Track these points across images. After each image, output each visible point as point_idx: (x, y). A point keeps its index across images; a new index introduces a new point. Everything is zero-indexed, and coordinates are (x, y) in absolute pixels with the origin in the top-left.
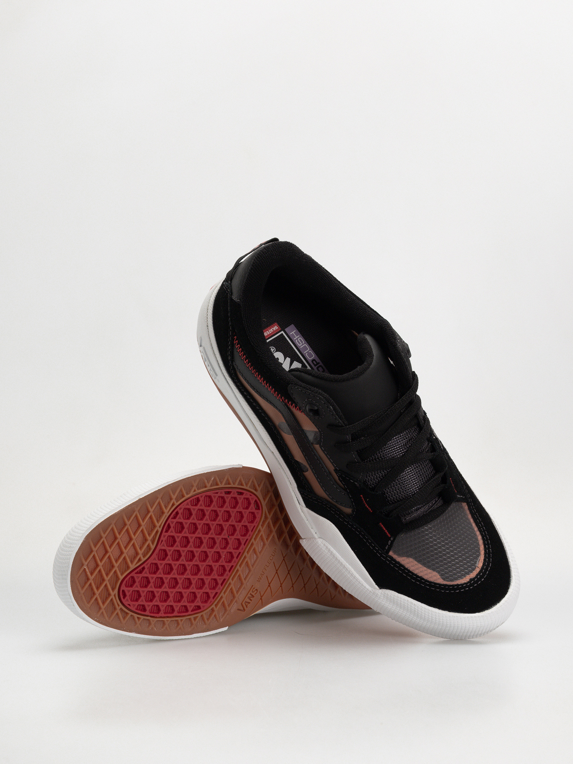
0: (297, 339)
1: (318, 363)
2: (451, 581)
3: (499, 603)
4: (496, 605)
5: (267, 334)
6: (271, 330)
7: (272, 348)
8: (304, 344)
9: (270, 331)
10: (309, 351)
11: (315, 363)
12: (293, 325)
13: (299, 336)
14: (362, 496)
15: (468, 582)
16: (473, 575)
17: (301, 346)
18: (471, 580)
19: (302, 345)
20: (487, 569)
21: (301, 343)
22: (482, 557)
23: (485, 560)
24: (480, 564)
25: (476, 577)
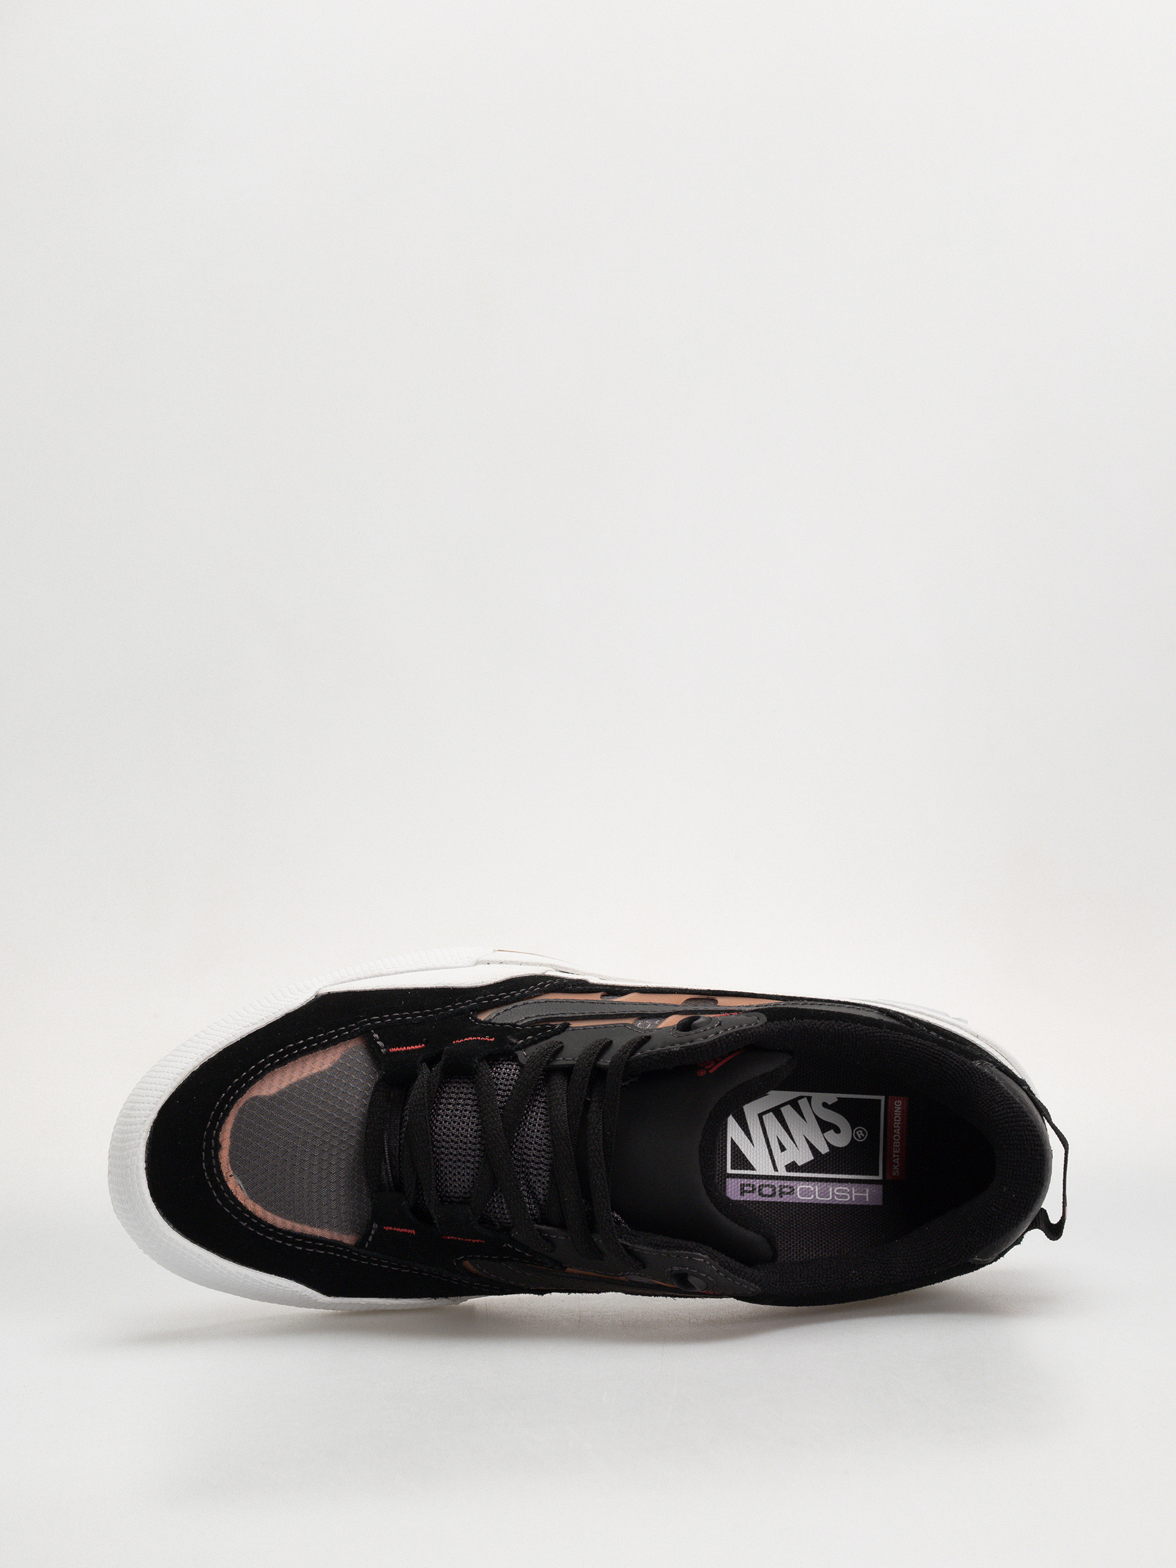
0: (850, 1193)
1: (781, 1194)
2: (241, 1111)
3: (146, 1169)
4: (146, 1162)
5: (894, 1146)
6: (896, 1161)
7: (863, 1135)
8: (833, 1198)
9: (896, 1158)
10: (815, 1197)
11: (785, 1190)
12: (880, 1203)
13: (854, 1200)
14: (493, 1039)
15: (217, 1136)
16: (224, 1156)
17: (833, 1190)
18: (218, 1147)
19: (833, 1193)
20: (218, 1190)
21: (838, 1193)
22: (242, 1196)
23: (234, 1198)
24: (234, 1184)
25: (217, 1158)
